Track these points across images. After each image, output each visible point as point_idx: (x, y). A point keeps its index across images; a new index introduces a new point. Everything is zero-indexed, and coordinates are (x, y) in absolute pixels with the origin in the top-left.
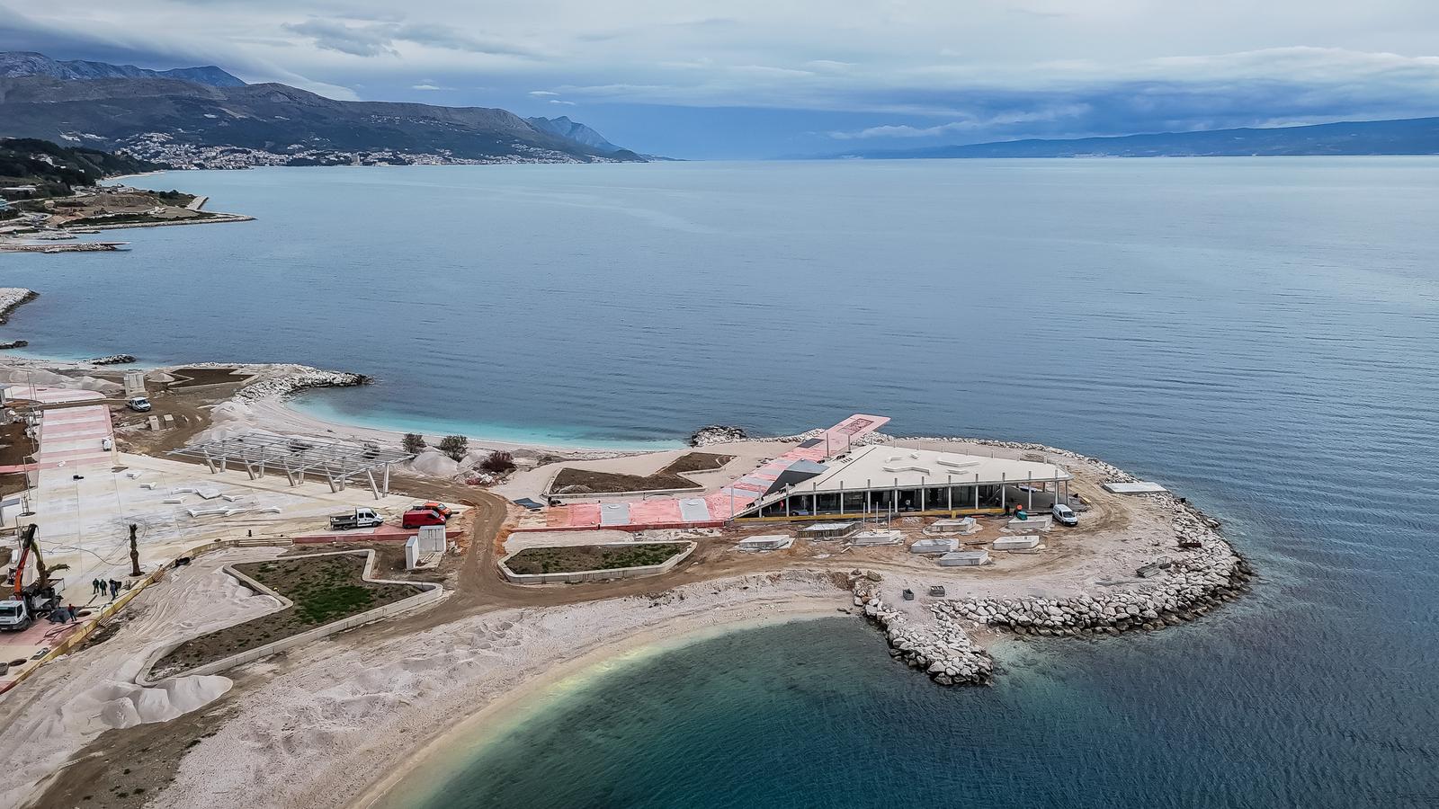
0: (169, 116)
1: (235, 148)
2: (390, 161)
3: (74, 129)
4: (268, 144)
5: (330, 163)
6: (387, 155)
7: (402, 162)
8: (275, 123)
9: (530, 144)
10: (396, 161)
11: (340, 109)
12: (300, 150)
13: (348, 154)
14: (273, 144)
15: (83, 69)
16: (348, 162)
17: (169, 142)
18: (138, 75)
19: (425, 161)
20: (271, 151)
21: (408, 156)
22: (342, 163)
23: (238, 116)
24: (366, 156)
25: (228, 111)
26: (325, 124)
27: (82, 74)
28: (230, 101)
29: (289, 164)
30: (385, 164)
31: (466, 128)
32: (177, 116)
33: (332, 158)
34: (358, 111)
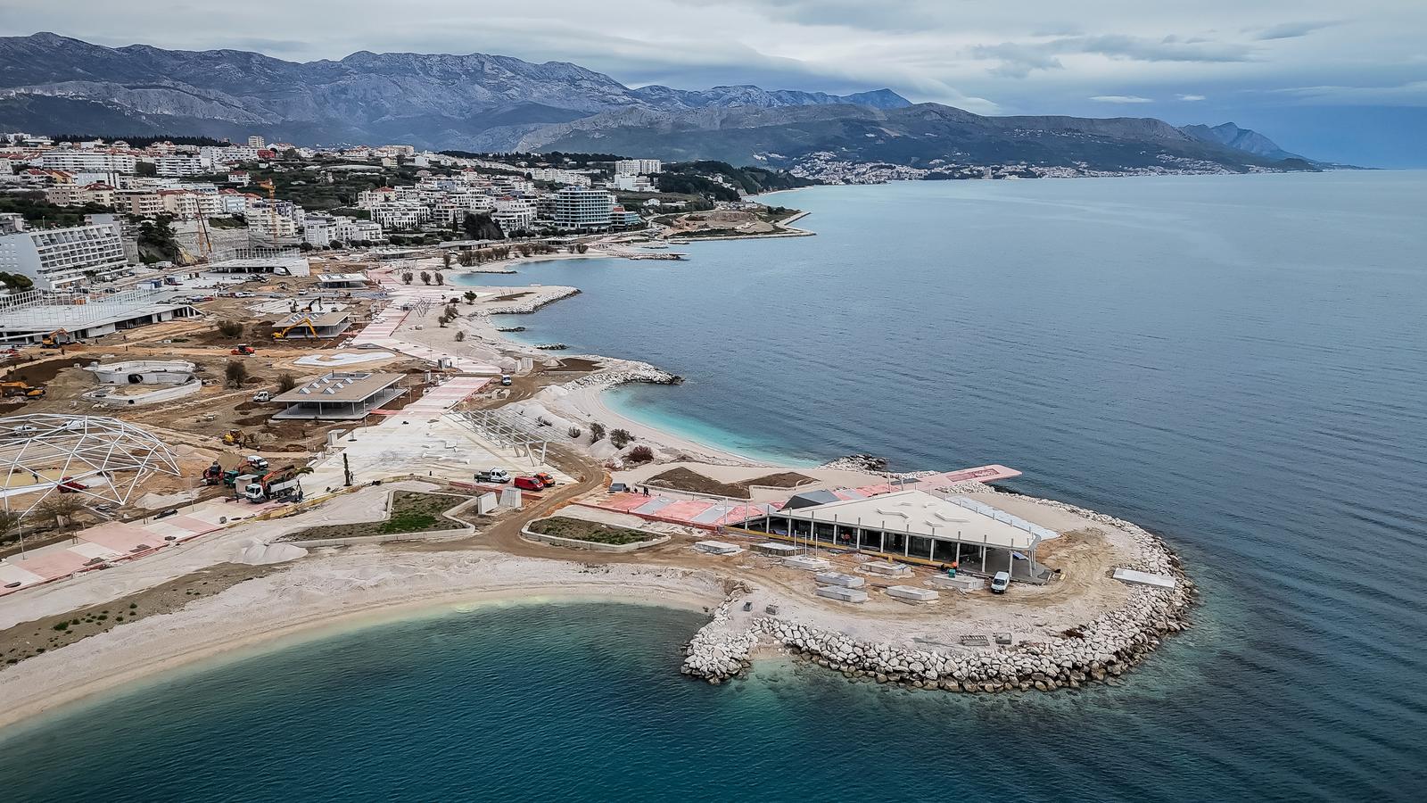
0: (838, 137)
1: (883, 164)
2: (1020, 175)
3: (764, 149)
4: (914, 159)
5: (964, 177)
6: (1020, 168)
7: (1033, 175)
8: (924, 140)
9: (1178, 154)
10: (1028, 174)
11: (987, 124)
12: (941, 165)
13: (982, 168)
14: (918, 159)
15: (784, 97)
16: (980, 175)
17: (833, 160)
18: (825, 100)
19: (1056, 174)
20: (914, 166)
21: (1041, 169)
22: (973, 176)
23: (893, 134)
24: (998, 170)
25: (886, 130)
26: (968, 139)
27: (783, 102)
28: (889, 121)
29: (926, 178)
30: (1015, 177)
31: (1110, 140)
32: (844, 137)
33: (966, 171)
34: (1003, 126)
